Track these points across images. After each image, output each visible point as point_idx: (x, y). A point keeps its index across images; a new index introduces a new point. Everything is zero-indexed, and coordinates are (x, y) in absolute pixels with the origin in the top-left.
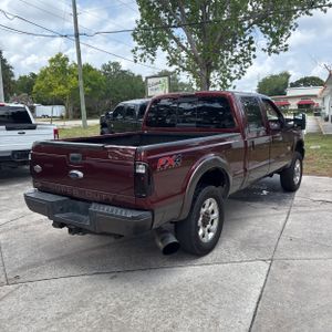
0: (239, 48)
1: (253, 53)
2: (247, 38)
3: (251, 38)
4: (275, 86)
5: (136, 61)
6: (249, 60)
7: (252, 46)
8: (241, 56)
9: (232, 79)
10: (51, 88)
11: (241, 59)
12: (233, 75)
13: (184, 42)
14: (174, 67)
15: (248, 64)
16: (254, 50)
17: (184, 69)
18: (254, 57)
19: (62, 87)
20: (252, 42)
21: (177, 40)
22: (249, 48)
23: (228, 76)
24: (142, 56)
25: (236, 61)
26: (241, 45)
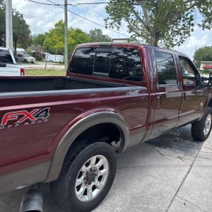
0: (182, 23)
1: (191, 27)
2: (189, 16)
3: (192, 16)
4: (207, 55)
5: (106, 27)
6: (188, 32)
7: (192, 22)
8: (183, 29)
9: (173, 45)
10: (54, 43)
11: (182, 31)
12: (175, 43)
13: (141, 16)
14: (133, 33)
15: (187, 35)
16: (193, 25)
17: (139, 35)
18: (192, 30)
19: (62, 43)
20: (192, 20)
21: (136, 14)
22: (189, 24)
23: (171, 43)
24: (111, 24)
25: (178, 33)
26: (183, 21)
